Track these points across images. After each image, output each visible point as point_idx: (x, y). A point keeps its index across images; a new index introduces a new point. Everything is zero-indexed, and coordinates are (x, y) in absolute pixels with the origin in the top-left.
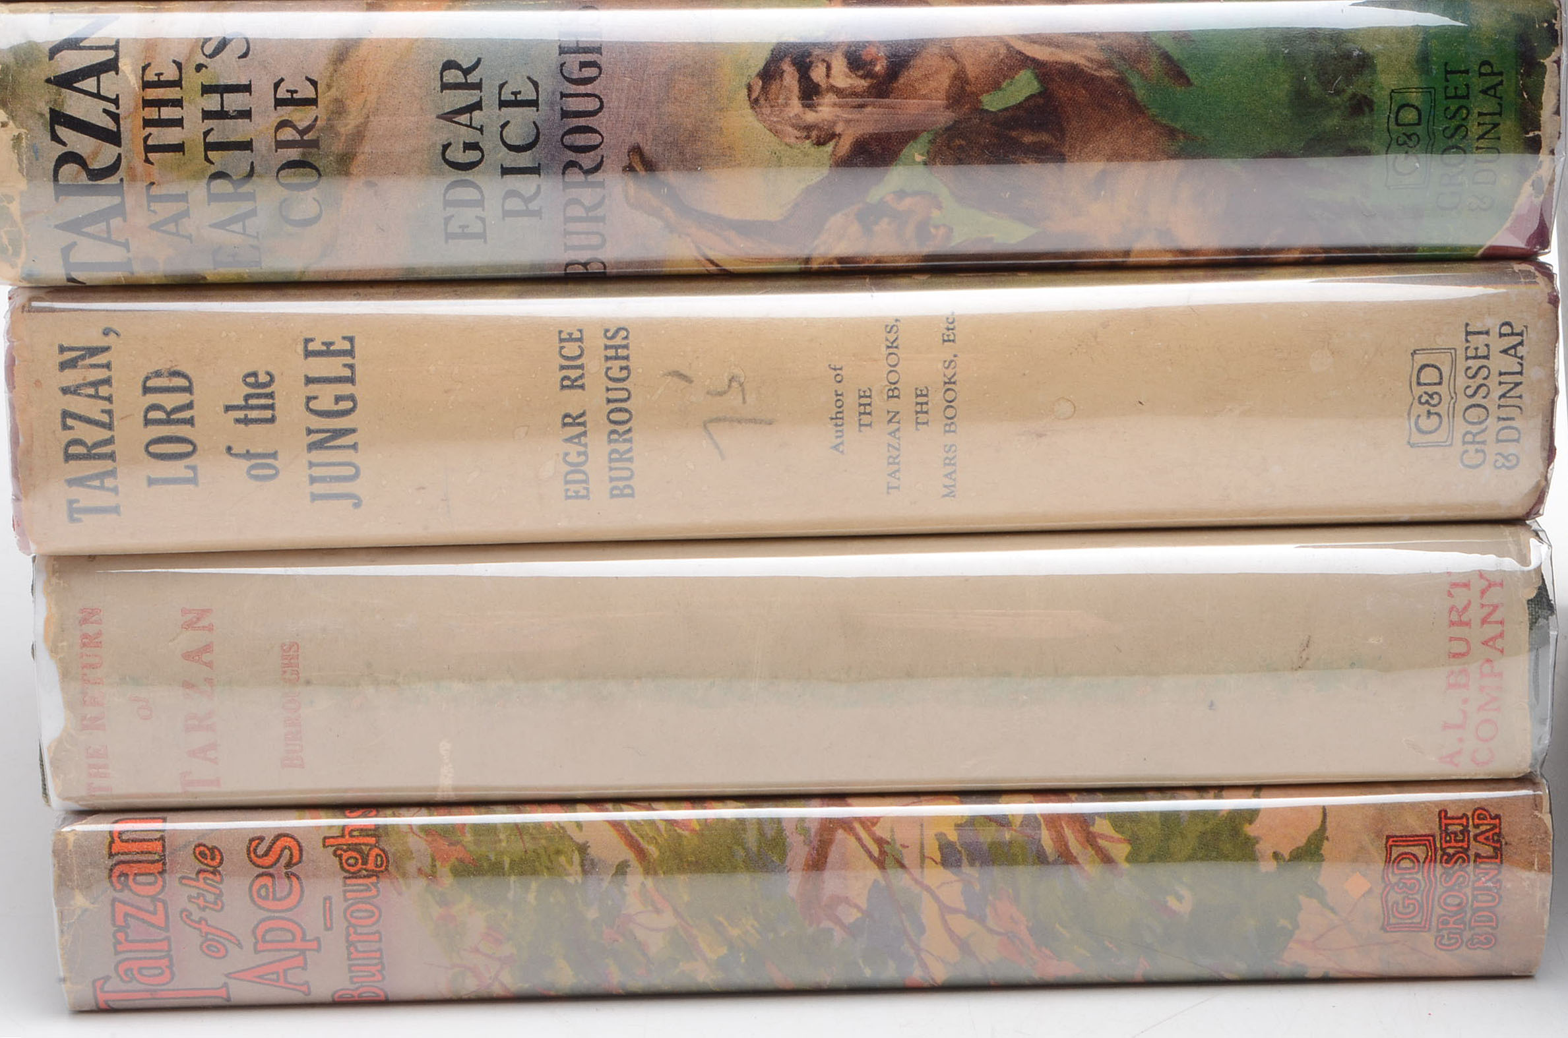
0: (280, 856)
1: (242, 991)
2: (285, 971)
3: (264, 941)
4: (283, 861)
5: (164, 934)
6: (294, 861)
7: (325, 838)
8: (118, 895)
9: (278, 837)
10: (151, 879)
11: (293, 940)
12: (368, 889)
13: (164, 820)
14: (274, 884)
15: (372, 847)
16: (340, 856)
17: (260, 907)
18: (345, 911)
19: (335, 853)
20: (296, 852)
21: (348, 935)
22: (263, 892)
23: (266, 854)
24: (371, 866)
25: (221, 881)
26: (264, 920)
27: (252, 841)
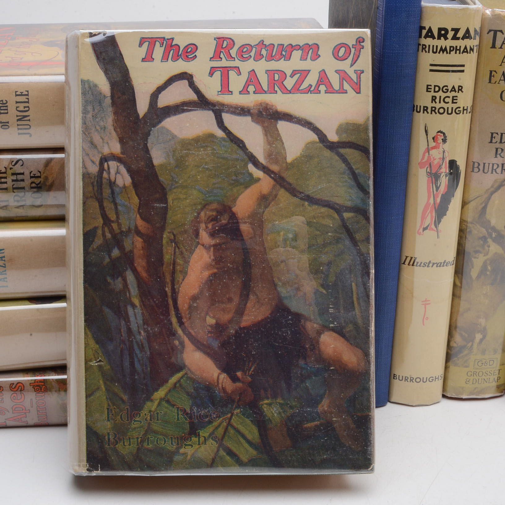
0: (19, 388)
1: (9, 423)
2: (21, 418)
3: (15, 410)
4: (19, 390)
6: (22, 389)
7: (30, 383)
9: (18, 383)
11: (23, 410)
12: (42, 397)
14: (17, 395)
15: (43, 385)
16: (34, 388)
17: (14, 402)
18: (36, 403)
19: (33, 387)
20: (23, 387)
21: (37, 409)
22: (14, 398)
23: (15, 388)
24: (43, 390)
25: (3, 395)
26: (15, 405)
27: (11, 384)
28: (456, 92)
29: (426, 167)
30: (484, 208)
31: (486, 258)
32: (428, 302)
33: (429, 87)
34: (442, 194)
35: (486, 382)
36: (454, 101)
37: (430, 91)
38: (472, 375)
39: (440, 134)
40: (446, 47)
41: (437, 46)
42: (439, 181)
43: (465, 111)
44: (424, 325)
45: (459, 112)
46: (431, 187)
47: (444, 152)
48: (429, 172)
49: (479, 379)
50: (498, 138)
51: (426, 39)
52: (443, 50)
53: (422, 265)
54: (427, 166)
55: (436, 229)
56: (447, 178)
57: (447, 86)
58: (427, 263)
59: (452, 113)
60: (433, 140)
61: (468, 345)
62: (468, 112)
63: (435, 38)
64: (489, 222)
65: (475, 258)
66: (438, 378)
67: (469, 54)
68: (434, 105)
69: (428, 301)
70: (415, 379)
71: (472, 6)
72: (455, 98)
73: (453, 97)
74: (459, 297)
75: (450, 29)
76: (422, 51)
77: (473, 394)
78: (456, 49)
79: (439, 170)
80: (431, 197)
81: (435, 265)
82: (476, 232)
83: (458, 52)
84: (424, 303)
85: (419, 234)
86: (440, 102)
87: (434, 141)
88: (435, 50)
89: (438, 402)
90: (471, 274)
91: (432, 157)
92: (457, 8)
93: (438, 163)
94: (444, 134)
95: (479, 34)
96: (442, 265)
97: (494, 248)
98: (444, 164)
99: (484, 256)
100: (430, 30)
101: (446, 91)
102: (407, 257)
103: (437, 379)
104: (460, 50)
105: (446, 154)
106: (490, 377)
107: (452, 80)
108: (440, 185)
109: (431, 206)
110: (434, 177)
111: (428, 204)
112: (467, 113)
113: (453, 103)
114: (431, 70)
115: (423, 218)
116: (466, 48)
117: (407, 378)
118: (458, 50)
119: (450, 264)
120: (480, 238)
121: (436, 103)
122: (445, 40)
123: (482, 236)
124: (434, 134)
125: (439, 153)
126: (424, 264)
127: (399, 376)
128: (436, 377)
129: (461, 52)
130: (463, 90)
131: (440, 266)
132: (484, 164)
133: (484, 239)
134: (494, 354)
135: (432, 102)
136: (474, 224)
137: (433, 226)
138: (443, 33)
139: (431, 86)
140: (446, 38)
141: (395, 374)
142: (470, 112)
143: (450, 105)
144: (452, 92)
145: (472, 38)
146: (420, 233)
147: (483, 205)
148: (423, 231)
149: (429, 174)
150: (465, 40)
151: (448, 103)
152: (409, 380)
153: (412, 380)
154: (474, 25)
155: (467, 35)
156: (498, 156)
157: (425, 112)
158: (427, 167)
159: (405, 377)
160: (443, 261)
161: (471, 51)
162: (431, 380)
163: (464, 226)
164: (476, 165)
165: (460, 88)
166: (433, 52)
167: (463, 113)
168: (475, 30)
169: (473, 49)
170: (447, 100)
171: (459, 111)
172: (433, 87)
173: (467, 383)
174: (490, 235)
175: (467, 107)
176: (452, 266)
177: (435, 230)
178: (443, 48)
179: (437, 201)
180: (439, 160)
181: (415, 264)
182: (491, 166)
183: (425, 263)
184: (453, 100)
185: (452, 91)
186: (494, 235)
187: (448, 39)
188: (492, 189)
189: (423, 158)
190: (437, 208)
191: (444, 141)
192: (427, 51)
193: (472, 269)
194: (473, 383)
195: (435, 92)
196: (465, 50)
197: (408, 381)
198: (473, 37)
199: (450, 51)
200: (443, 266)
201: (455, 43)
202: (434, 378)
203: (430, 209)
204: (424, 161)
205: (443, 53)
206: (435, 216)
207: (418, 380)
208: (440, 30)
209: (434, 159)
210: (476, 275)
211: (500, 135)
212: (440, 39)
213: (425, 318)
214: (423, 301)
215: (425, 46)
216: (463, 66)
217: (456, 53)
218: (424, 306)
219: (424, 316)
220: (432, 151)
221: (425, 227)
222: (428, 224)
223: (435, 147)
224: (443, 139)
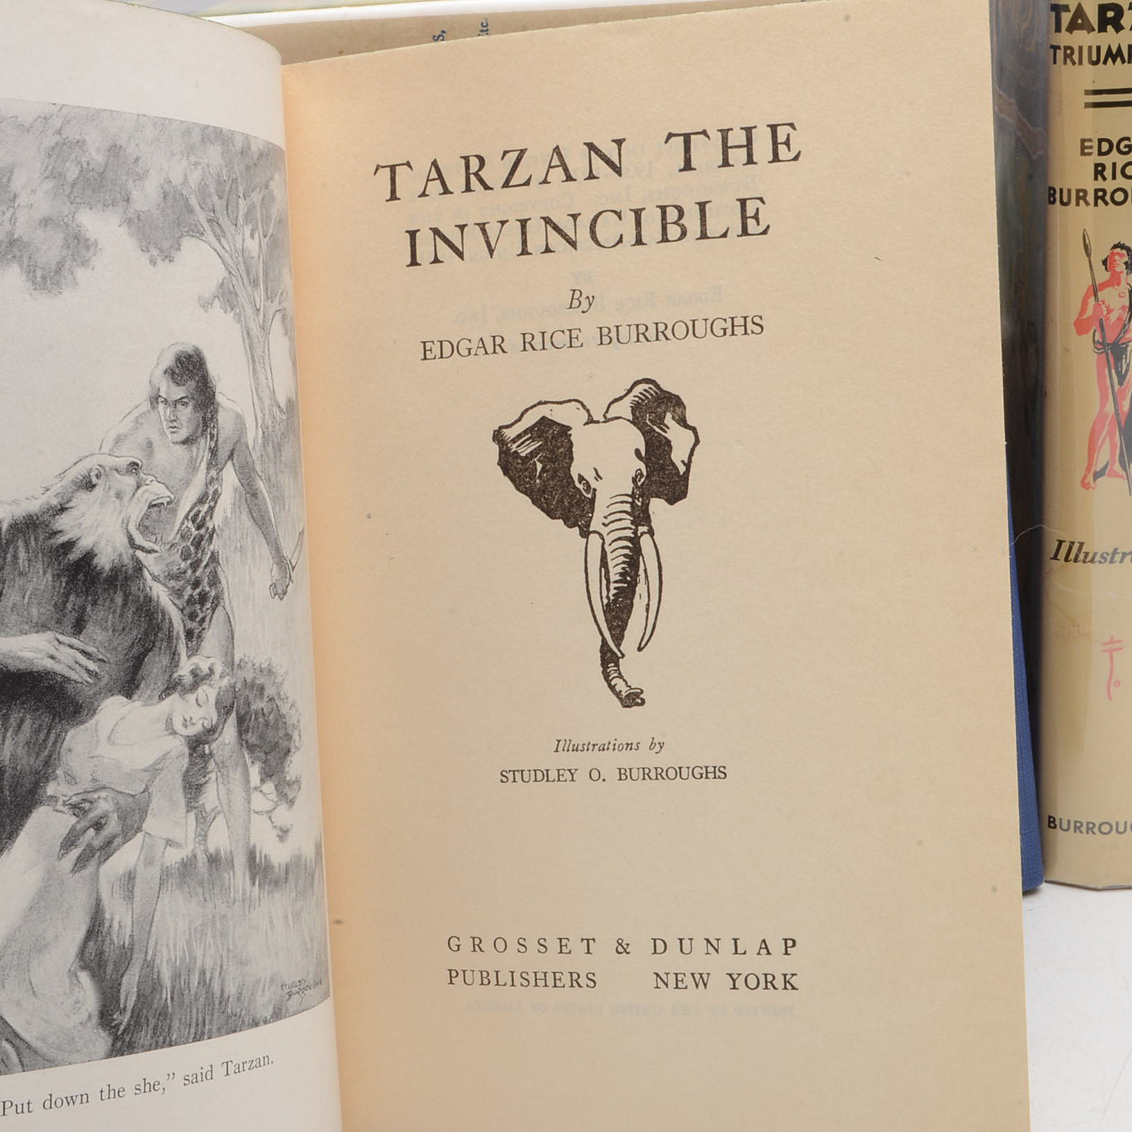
29: (1092, 331)
32: (1116, 646)
33: (1087, 144)
37: (1090, 154)
39: (1118, 250)
40: (1119, 49)
41: (1098, 48)
42: (1124, 360)
44: (1110, 698)
46: (1108, 377)
47: (1130, 292)
48: (1101, 340)
51: (1071, 33)
52: (1114, 55)
53: (1098, 558)
54: (1094, 328)
55: (1124, 473)
57: (1128, 139)
58: (1108, 554)
60: (1104, 267)
63: (1094, 30)
68: (1100, 184)
69: (1115, 642)
70: (1097, 825)
75: (1128, 7)
76: (1065, 63)
79: (1122, 335)
80: (1107, 399)
84: (1108, 647)
85: (1085, 485)
86: (1114, 177)
87: (1106, 269)
88: (1094, 58)
91: (1103, 306)
93: (1119, 319)
94: (1128, 250)
100: (1080, 12)
101: (1127, 149)
102: (1061, 542)
108: (1127, 371)
109: (1108, 421)
110: (1112, 352)
111: (1102, 415)
114: (1087, 105)
115: (1092, 449)
121: (1104, 179)
122: (1117, 31)
124: (1106, 252)
125: (1120, 296)
126: (1102, 556)
127: (1061, 820)
135: (1096, 179)
137: (1117, 467)
138: (1110, 16)
139: (1090, 140)
140: (1119, 28)
141: (1052, 815)
146: (1088, 484)
148: (1095, 480)
149: (1099, 346)
152: (1084, 829)
153: (1092, 829)
157: (1081, 202)
158: (1095, 331)
159: (1076, 822)
166: (1091, 62)
170: (1129, 171)
172: (1095, 144)
177: (1122, 477)
178: (1114, 52)
179: (1122, 406)
180: (1120, 311)
181: (1081, 557)
183: (1105, 555)
187: (1122, 28)
189: (1083, 310)
190: (1123, 423)
191: (1130, 267)
192: (1077, 60)
195: (1100, 153)
197: (1081, 832)
203: (1107, 428)
204: (1086, 316)
205: (1114, 62)
206: (1121, 444)
207: (1105, 828)
209: (1109, 311)
212: (1105, 31)
213: (1112, 682)
214: (1105, 644)
215: (1071, 48)
218: (1107, 655)
219: (1110, 677)
220: (1102, 292)
221: (1098, 470)
222: (1105, 463)
223: (1108, 281)
224: (1126, 263)
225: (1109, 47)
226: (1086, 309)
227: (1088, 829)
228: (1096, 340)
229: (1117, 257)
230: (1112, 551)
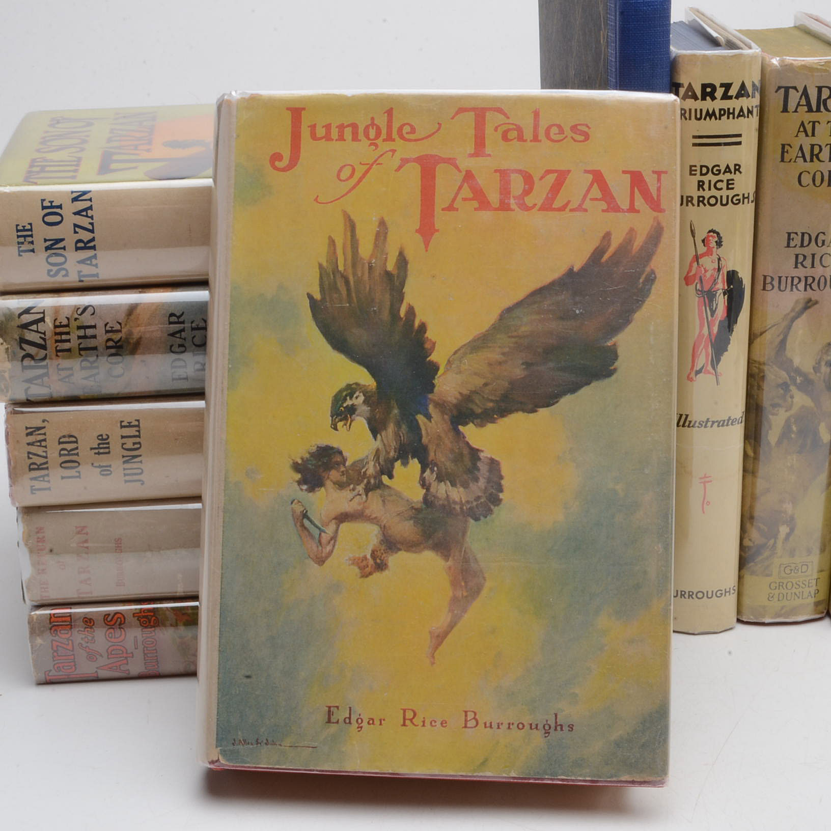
0: (117, 621)
1: (103, 674)
2: (120, 666)
3: (111, 654)
4: (118, 623)
5: (72, 653)
6: (122, 622)
7: (134, 614)
8: (54, 638)
9: (116, 613)
10: (66, 632)
11: (123, 654)
12: (151, 633)
13: (71, 608)
14: (114, 632)
15: (152, 616)
16: (140, 621)
17: (110, 641)
18: (143, 642)
19: (138, 619)
21: (144, 651)
22: (110, 635)
23: (111, 620)
24: (152, 624)
25: (94, 632)
26: (111, 646)
27: (105, 615)
28: (731, 173)
29: (695, 283)
30: (783, 343)
31: (788, 414)
32: (707, 479)
33: (693, 168)
34: (720, 321)
35: (799, 598)
36: (730, 186)
37: (695, 175)
38: (778, 588)
39: (712, 234)
40: (714, 111)
41: (701, 110)
42: (714, 302)
43: (746, 200)
44: (704, 513)
45: (737, 202)
46: (704, 312)
47: (719, 259)
48: (700, 289)
49: (787, 593)
50: (797, 240)
51: (685, 100)
52: (710, 115)
53: (697, 424)
55: (714, 372)
56: (726, 296)
57: (718, 166)
58: (703, 422)
59: (727, 203)
61: (768, 544)
62: (750, 201)
63: (699, 99)
64: (791, 361)
65: (773, 414)
66: (729, 592)
67: (746, 118)
68: (701, 193)
69: (707, 477)
70: (695, 594)
71: (747, 51)
72: (730, 182)
73: (728, 180)
74: (754, 473)
75: (719, 85)
77: (779, 616)
78: (728, 113)
79: (713, 286)
80: (704, 325)
81: (716, 424)
82: (773, 377)
83: (731, 116)
84: (703, 480)
85: (690, 379)
86: (710, 189)
87: (704, 245)
88: (698, 116)
89: (731, 629)
90: (769, 438)
91: (702, 268)
92: (726, 54)
93: (712, 276)
94: (718, 234)
95: (759, 90)
96: (725, 424)
97: (800, 399)
98: (720, 277)
99: (786, 411)
100: (690, 88)
101: (717, 172)
103: (727, 594)
104: (733, 113)
105: (723, 262)
106: (803, 590)
107: (725, 156)
108: (716, 309)
109: (704, 340)
110: (708, 298)
111: (701, 335)
112: (748, 203)
113: (728, 188)
114: (695, 145)
115: (694, 357)
116: (742, 110)
117: (683, 593)
118: (731, 113)
119: (737, 422)
120: (779, 386)
121: (704, 190)
122: (713, 100)
123: (782, 382)
124: (704, 235)
125: (712, 262)
126: (700, 423)
128: (725, 590)
129: (736, 116)
130: (741, 170)
131: (723, 425)
132: (780, 278)
133: (785, 386)
134: (809, 555)
135: (699, 190)
136: (769, 365)
137: (710, 368)
138: (708, 91)
139: (695, 166)
140: (713, 98)
142: (752, 202)
143: (725, 193)
144: (726, 174)
145: (749, 96)
146: (692, 378)
147: (781, 337)
148: (696, 375)
149: (699, 293)
150: (740, 99)
151: (721, 189)
152: (686, 596)
153: (691, 596)
154: (752, 78)
155: (743, 92)
156: (799, 265)
157: (689, 203)
158: (697, 283)
159: (681, 591)
160: (727, 418)
161: (750, 114)
162: (718, 595)
163: (755, 368)
164: (769, 280)
165: (737, 167)
166: (696, 118)
167: (743, 203)
168: (754, 85)
169: (752, 111)
170: (719, 185)
171: (737, 200)
172: (698, 169)
173: (770, 599)
174: (793, 380)
175: (749, 194)
176: (740, 424)
177: (712, 374)
178: (711, 112)
179: (713, 331)
180: (712, 272)
181: (687, 424)
182: (789, 280)
184: (728, 184)
185: (725, 172)
186: (799, 380)
187: (716, 98)
188: (793, 314)
190: (713, 341)
191: (719, 244)
192: (688, 117)
193: (770, 432)
194: (779, 600)
195: (702, 174)
196: (741, 114)
197: (685, 598)
198: (751, 95)
199: (721, 115)
200: (727, 425)
201: (726, 104)
202: (723, 592)
203: (703, 343)
204: (691, 274)
205: (710, 119)
206: (712, 354)
207: (700, 595)
208: (704, 86)
209: (706, 271)
210: (776, 440)
211: (800, 235)
212: (705, 100)
213: (705, 502)
214: (701, 478)
215: (685, 110)
216: (740, 136)
217: (728, 118)
218: (702, 484)
219: (704, 499)
220: (702, 259)
221: (698, 369)
222: (702, 366)
223: (705, 253)
224: (716, 242)
225: (708, 110)
226: (691, 270)
227: (689, 596)
228: (698, 288)
229: (711, 238)
230: (706, 420)
